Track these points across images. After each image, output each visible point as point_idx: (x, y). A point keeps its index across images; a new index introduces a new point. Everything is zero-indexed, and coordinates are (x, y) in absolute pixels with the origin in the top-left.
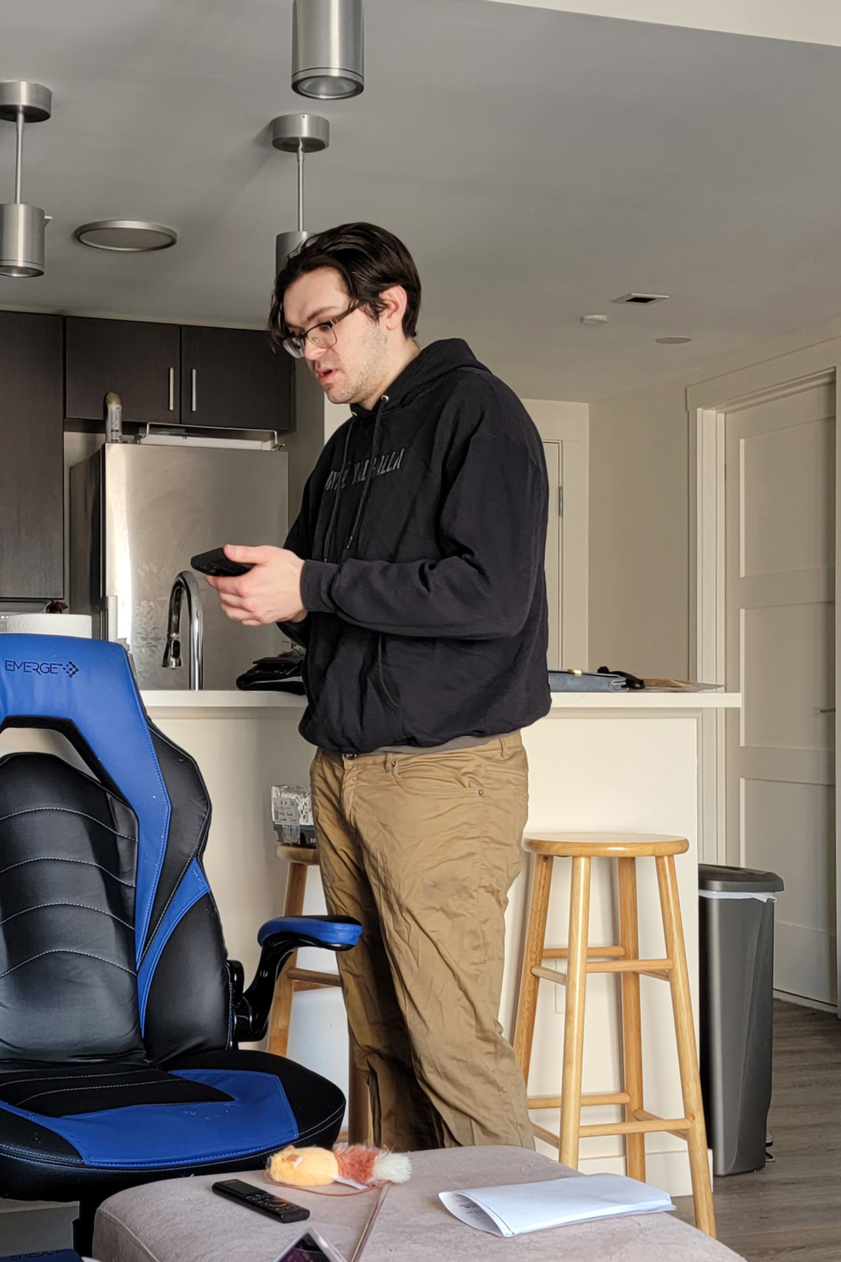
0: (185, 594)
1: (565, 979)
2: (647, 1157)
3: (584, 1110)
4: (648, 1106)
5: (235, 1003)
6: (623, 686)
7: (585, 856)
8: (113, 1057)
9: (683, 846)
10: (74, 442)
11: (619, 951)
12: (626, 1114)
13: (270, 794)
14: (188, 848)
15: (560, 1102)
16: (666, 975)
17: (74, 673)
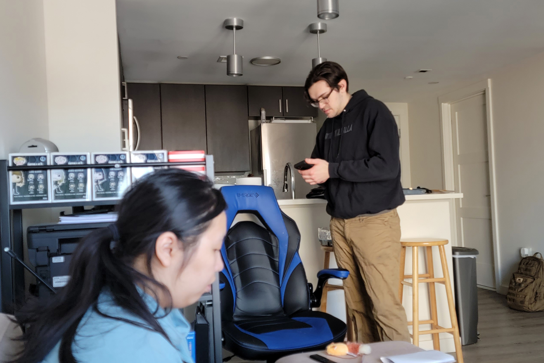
0: (289, 169)
1: (412, 285)
2: (440, 340)
3: (420, 326)
4: (440, 324)
5: (311, 296)
6: (425, 193)
7: (416, 246)
8: (274, 314)
9: (447, 242)
10: (252, 123)
11: (428, 275)
12: (433, 327)
13: (318, 231)
14: (294, 248)
15: (412, 323)
16: (444, 283)
17: (258, 196)
